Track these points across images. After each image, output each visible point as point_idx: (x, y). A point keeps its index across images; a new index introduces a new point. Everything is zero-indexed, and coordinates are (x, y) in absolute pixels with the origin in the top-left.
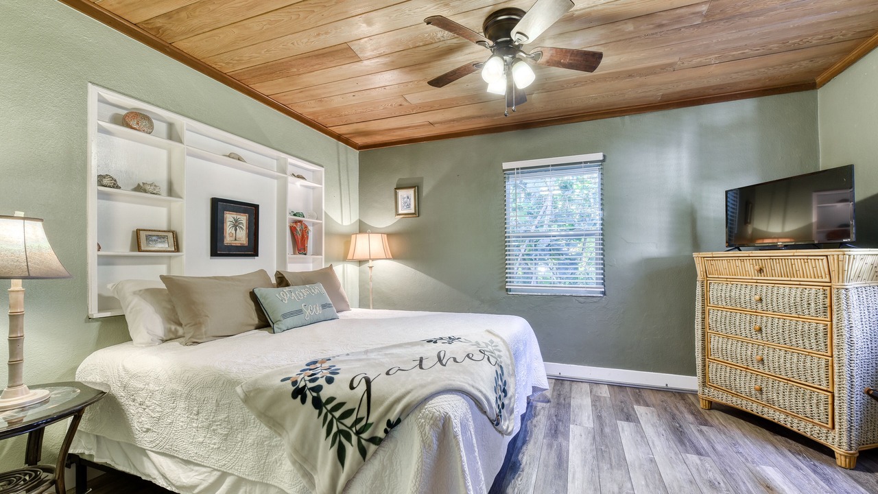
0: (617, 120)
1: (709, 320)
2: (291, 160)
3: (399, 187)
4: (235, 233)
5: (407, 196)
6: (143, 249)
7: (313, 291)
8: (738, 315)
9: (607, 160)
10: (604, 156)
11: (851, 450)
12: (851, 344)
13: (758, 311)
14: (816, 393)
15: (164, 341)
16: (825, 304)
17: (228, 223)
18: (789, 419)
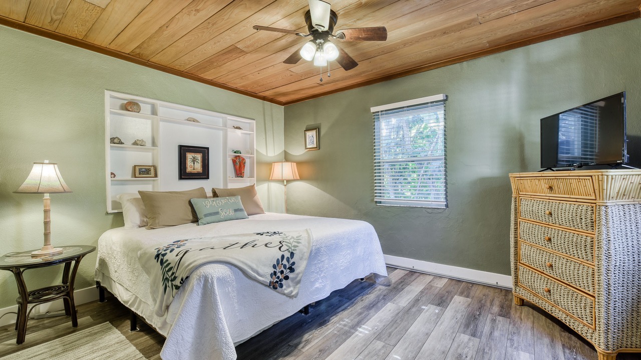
0: (457, 66)
1: (520, 231)
2: (229, 117)
3: (308, 130)
4: (194, 164)
5: (312, 135)
6: (137, 176)
7: (230, 201)
8: (537, 226)
9: (449, 99)
10: (447, 96)
11: (608, 350)
12: (608, 256)
13: (550, 224)
14: (585, 298)
15: (140, 227)
16: (592, 220)
17: (189, 160)
18: (568, 318)
